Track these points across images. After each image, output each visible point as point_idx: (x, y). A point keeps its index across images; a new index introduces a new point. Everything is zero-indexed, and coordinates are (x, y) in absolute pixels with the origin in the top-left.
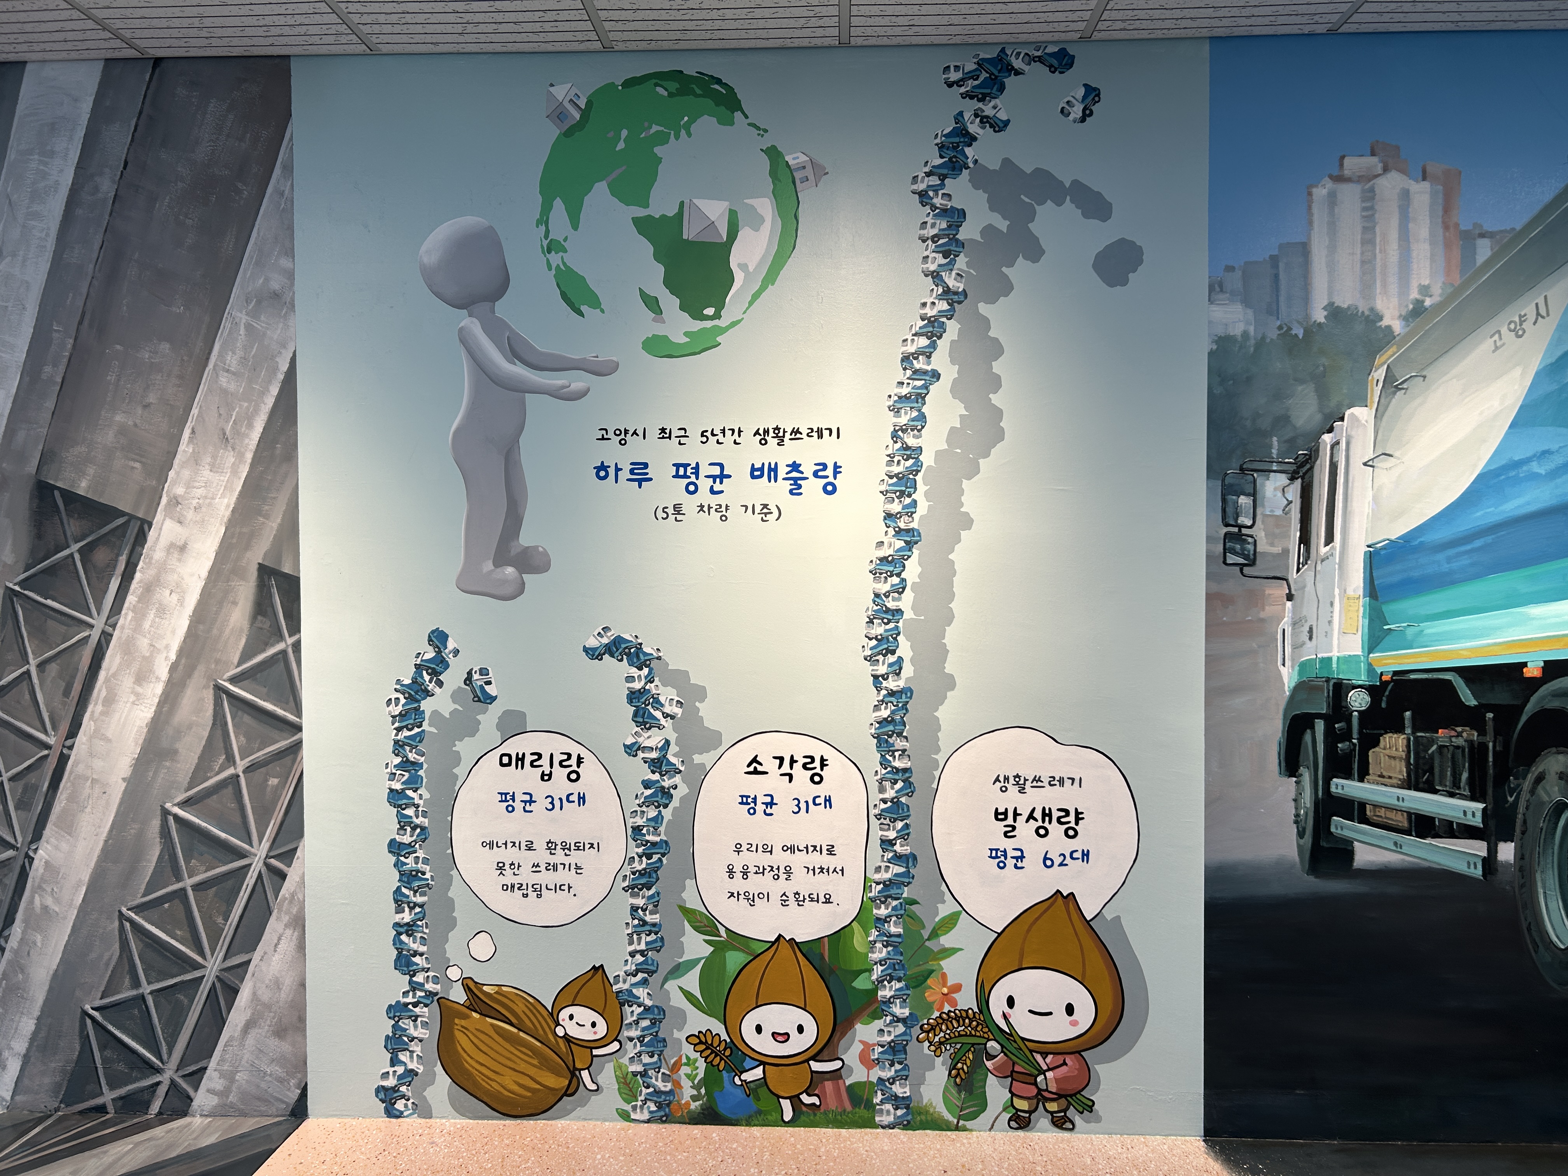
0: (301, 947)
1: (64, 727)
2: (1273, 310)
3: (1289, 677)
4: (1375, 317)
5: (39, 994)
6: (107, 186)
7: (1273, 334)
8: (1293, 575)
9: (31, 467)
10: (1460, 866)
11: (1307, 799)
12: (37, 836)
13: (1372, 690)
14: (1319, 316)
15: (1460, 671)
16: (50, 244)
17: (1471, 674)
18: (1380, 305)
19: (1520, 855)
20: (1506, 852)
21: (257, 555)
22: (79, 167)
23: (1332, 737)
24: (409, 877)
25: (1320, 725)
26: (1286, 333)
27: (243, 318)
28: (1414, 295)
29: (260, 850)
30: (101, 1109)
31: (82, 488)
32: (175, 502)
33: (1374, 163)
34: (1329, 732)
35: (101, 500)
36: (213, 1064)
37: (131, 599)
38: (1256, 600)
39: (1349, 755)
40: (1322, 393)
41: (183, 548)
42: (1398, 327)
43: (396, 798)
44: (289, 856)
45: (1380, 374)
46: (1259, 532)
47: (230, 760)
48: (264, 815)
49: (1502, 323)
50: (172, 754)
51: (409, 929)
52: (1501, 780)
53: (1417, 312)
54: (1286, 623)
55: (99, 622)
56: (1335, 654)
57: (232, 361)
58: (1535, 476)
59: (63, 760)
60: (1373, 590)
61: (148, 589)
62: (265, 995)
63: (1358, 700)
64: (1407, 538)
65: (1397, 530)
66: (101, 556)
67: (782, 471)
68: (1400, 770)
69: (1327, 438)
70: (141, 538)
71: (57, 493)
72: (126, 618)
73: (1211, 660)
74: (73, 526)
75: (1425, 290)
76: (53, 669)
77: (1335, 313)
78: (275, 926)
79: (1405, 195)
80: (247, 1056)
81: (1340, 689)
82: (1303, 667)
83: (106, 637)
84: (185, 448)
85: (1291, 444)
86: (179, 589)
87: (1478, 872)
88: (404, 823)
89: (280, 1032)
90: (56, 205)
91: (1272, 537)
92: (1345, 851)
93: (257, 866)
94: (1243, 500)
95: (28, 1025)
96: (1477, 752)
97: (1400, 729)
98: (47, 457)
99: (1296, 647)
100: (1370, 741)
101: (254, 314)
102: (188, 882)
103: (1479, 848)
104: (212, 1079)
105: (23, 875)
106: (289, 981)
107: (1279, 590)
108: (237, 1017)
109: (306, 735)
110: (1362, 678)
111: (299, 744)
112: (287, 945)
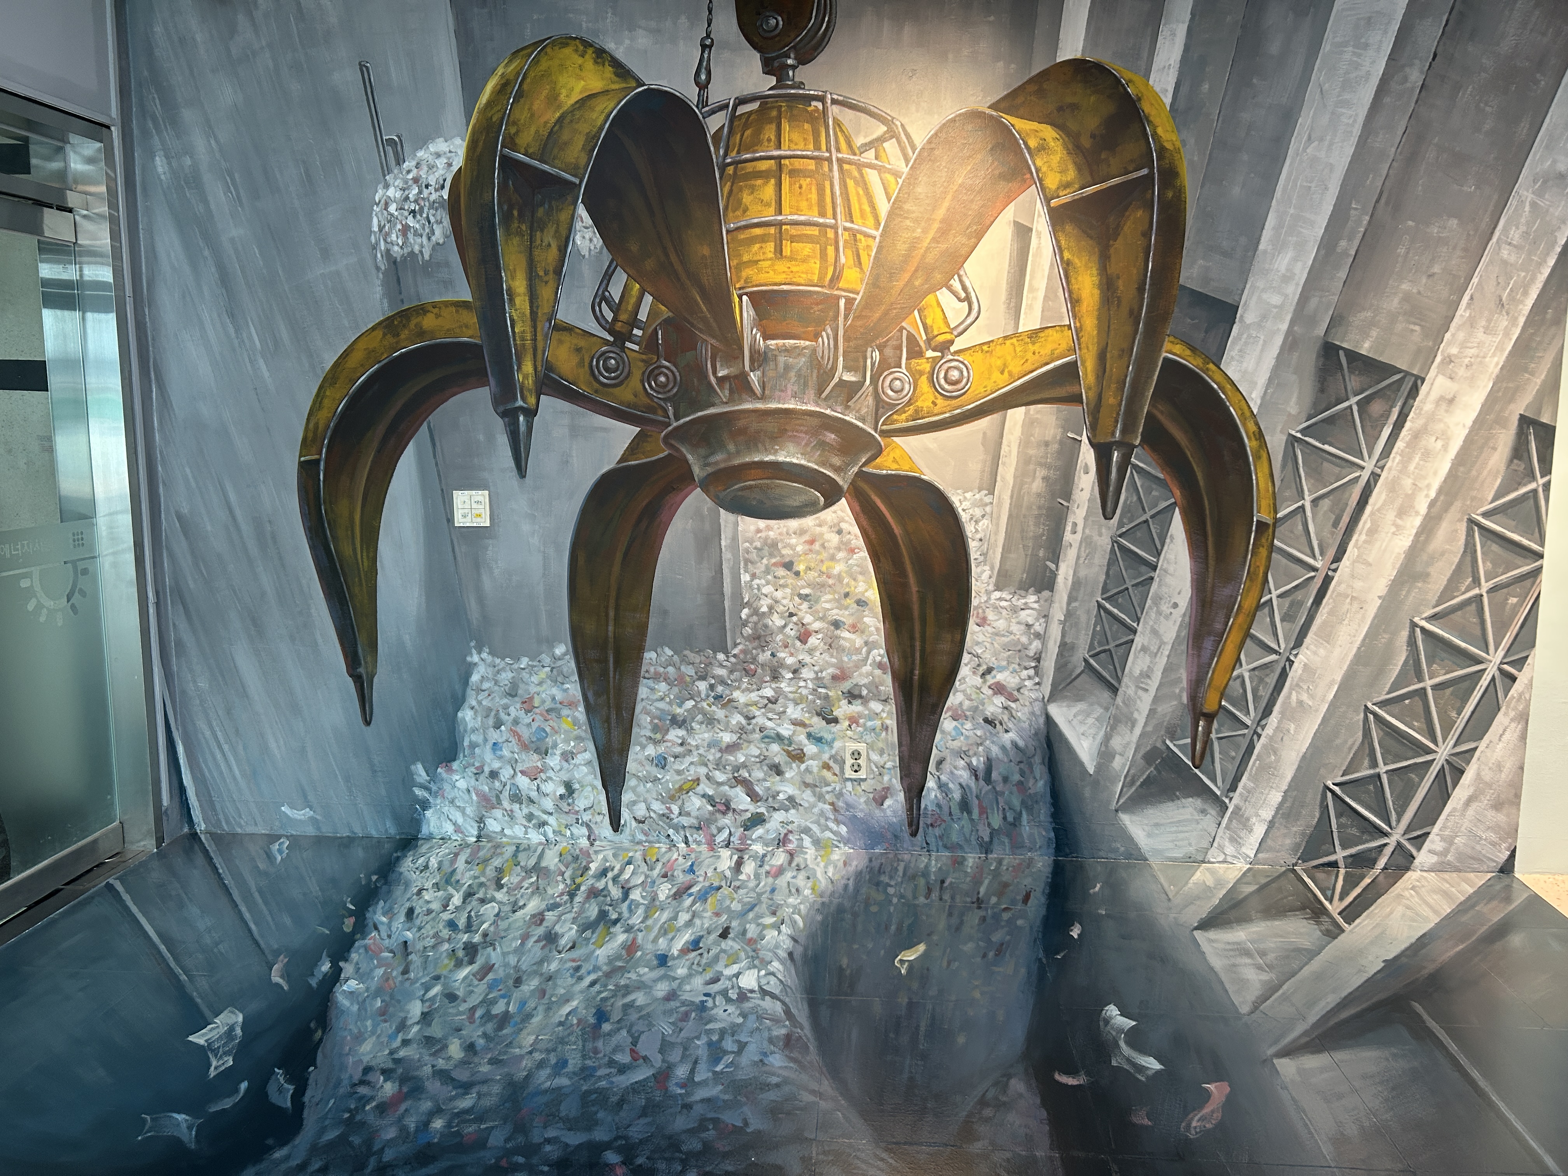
0: (1524, 737)
1: (1331, 553)
5: (1288, 772)
6: (1415, 76)
9: (1321, 330)
12: (1297, 646)
16: (1357, 130)
21: (1519, 407)
22: (1388, 56)
27: (1529, 196)
29: (1494, 659)
30: (1333, 865)
31: (1365, 348)
32: (1449, 360)
35: (1381, 359)
36: (1434, 832)
37: (1400, 445)
41: (1451, 401)
47: (1476, 582)
50: (1425, 574)
55: (1369, 465)
57: (1515, 235)
59: (1328, 580)
61: (1416, 436)
62: (1486, 778)
66: (1376, 407)
70: (1414, 392)
71: (1341, 353)
72: (1393, 461)
74: (1353, 382)
76: (1326, 503)
80: (1467, 821)
83: (1375, 477)
84: (1462, 312)
86: (1445, 437)
89: (1498, 806)
90: (1364, 93)
93: (1491, 672)
98: (1336, 321)
101: (1539, 193)
102: (1429, 683)
105: (1284, 675)
106: (1509, 766)
111: (1539, 570)
112: (1512, 734)
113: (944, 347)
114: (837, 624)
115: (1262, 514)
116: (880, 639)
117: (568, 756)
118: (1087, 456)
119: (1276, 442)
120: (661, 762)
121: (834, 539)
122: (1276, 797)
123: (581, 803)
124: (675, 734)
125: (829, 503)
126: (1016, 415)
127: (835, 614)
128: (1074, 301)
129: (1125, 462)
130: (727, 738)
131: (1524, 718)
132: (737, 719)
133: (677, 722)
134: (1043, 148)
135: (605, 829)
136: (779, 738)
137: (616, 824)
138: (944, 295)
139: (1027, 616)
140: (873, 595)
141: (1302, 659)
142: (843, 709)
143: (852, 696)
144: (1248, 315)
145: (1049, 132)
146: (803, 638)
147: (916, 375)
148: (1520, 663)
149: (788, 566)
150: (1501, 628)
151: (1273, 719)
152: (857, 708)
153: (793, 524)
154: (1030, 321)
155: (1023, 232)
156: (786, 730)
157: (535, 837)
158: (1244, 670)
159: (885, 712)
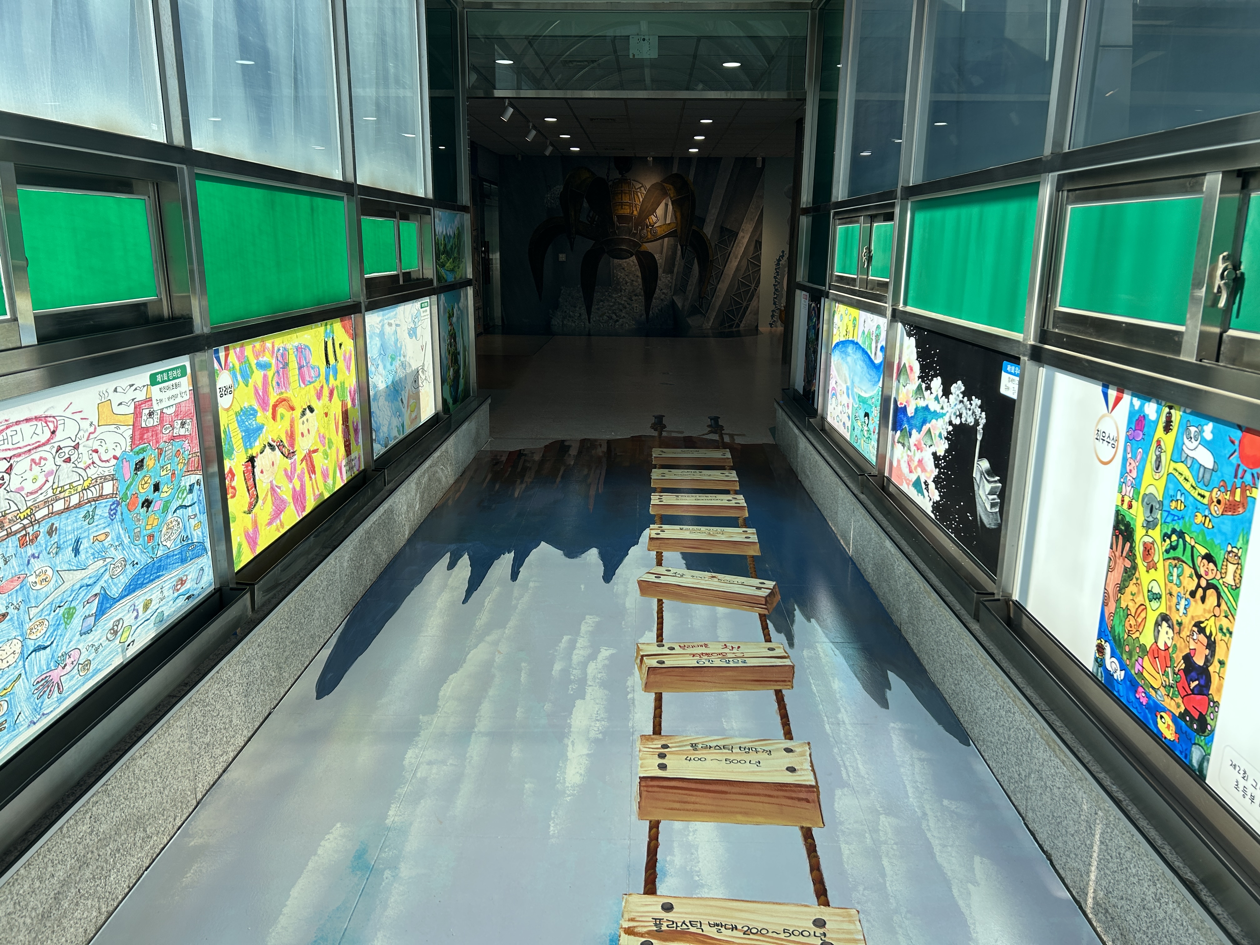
1: (724, 265)
5: (717, 309)
9: (721, 223)
12: (718, 284)
21: (755, 238)
29: (753, 286)
30: (726, 326)
31: (729, 227)
32: (743, 230)
41: (744, 237)
47: (749, 271)
50: (740, 270)
55: (730, 249)
59: (723, 271)
66: (730, 238)
70: (737, 236)
71: (724, 228)
72: (734, 248)
76: (722, 256)
78: (755, 298)
80: (749, 318)
83: (731, 252)
98: (724, 222)
111: (760, 269)
113: (652, 226)
114: (633, 281)
115: (711, 259)
116: (641, 283)
117: (580, 309)
118: (679, 247)
119: (713, 245)
121: (632, 263)
122: (715, 314)
123: (583, 317)
125: (632, 256)
126: (666, 239)
127: (633, 278)
128: (676, 218)
129: (686, 248)
130: (612, 304)
131: (759, 297)
132: (613, 300)
133: (601, 301)
134: (670, 189)
136: (621, 304)
137: (589, 322)
138: (652, 216)
139: (668, 279)
140: (640, 275)
141: (719, 286)
142: (634, 298)
143: (636, 295)
144: (708, 220)
145: (671, 186)
146: (626, 283)
147: (647, 232)
148: (758, 287)
149: (624, 268)
150: (754, 280)
151: (714, 298)
152: (637, 298)
153: (625, 260)
154: (668, 222)
155: (667, 205)
156: (623, 302)
158: (708, 289)
159: (642, 298)
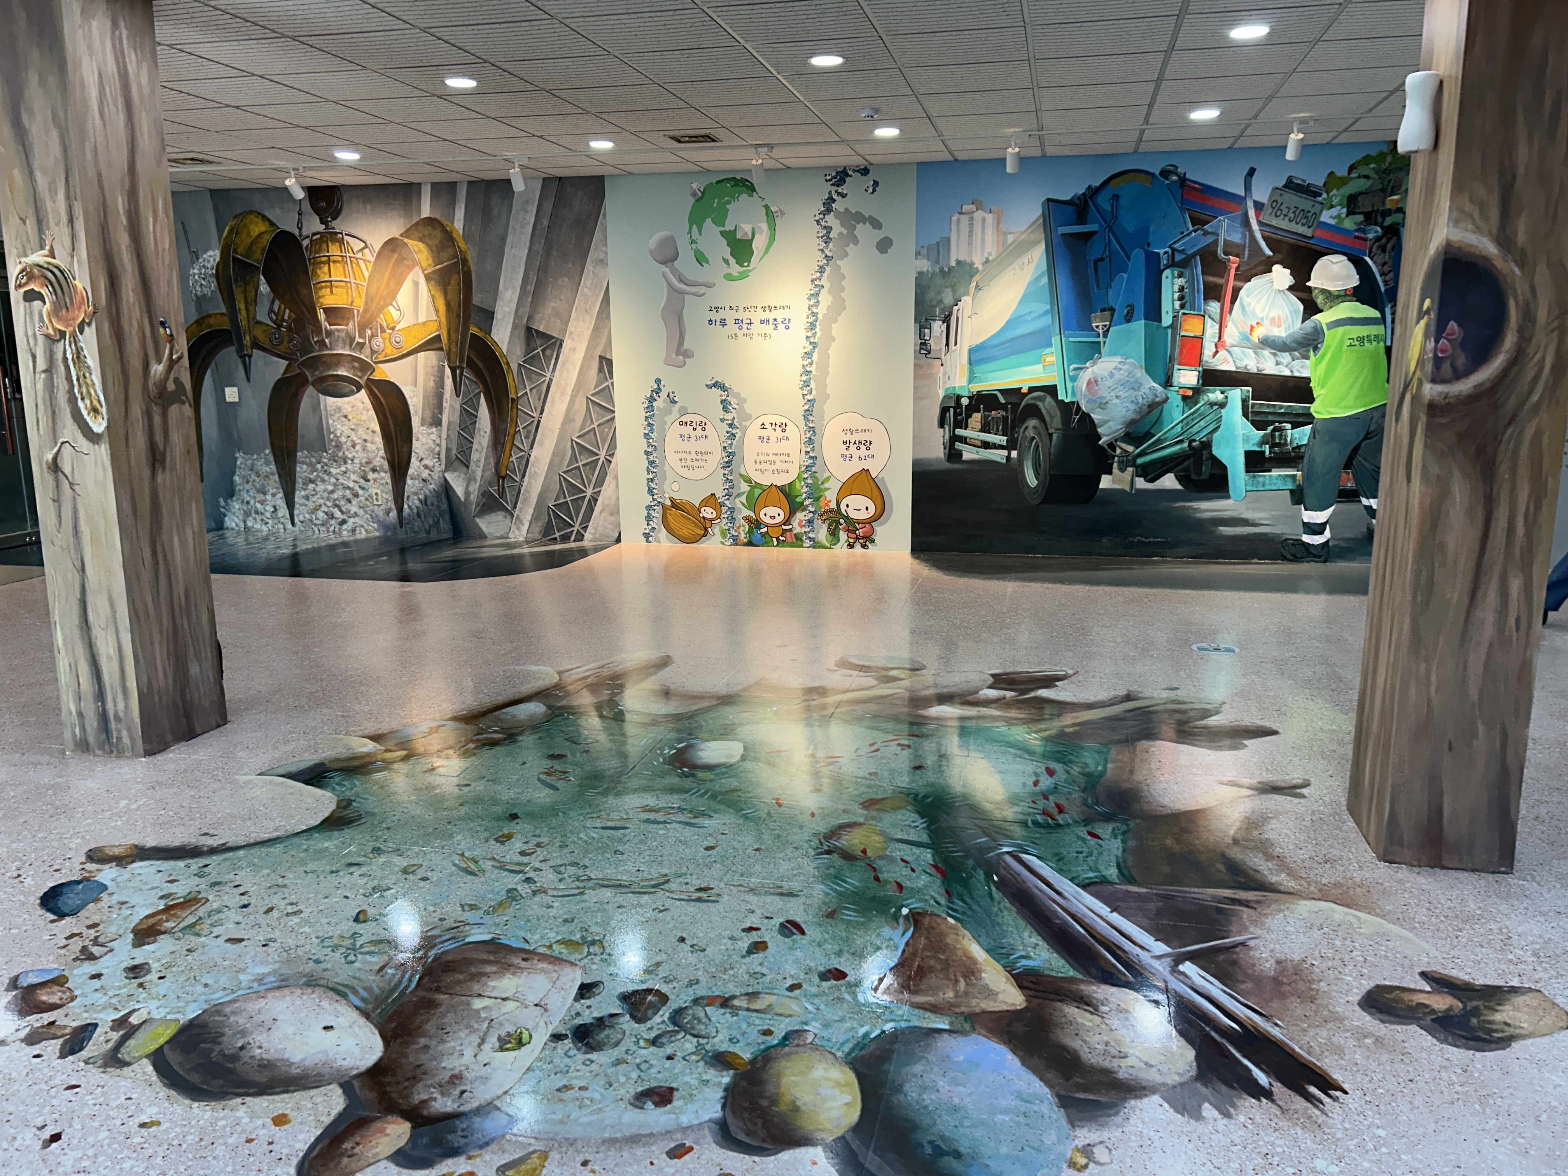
0: (617, 486)
1: (539, 411)
2: (937, 262)
3: (941, 394)
4: (971, 265)
5: (534, 500)
6: (546, 223)
7: (937, 270)
8: (943, 357)
9: (525, 322)
10: (998, 459)
11: (947, 436)
12: (532, 448)
13: (969, 397)
14: (953, 264)
15: (1000, 391)
16: (528, 244)
17: (1002, 391)
18: (975, 259)
19: (1019, 455)
20: (1014, 454)
21: (598, 352)
22: (536, 216)
23: (956, 414)
24: (651, 463)
25: (952, 410)
26: (941, 270)
27: (591, 268)
28: (986, 255)
29: (603, 454)
30: (555, 539)
31: (541, 329)
32: (571, 333)
33: (973, 207)
34: (955, 412)
35: (547, 333)
36: (590, 524)
37: (558, 367)
38: (930, 366)
39: (962, 421)
40: (954, 291)
41: (574, 350)
42: (980, 267)
43: (646, 435)
44: (612, 455)
45: (974, 284)
46: (931, 342)
47: (592, 422)
48: (604, 441)
49: (1016, 265)
50: (573, 420)
51: (652, 480)
52: (1013, 429)
53: (987, 261)
54: (940, 374)
55: (548, 375)
56: (957, 385)
57: (588, 284)
58: (1026, 321)
59: (539, 422)
60: (970, 363)
61: (564, 363)
62: (606, 502)
63: (965, 401)
64: (982, 343)
65: (979, 341)
66: (548, 352)
67: (771, 321)
68: (979, 426)
69: (955, 308)
70: (561, 346)
71: (533, 331)
72: (557, 373)
73: (915, 388)
74: (539, 342)
75: (990, 254)
76: (534, 391)
77: (959, 262)
78: (608, 479)
79: (984, 219)
80: (601, 522)
81: (959, 397)
82: (946, 389)
83: (551, 380)
84: (573, 314)
85: (943, 310)
86: (574, 364)
87: (1004, 461)
88: (649, 445)
89: (612, 514)
90: (529, 229)
91: (936, 344)
92: (960, 454)
93: (602, 459)
94: (927, 331)
95: (531, 511)
96: (1005, 419)
97: (979, 411)
98: (530, 318)
99: (944, 382)
100: (969, 416)
101: (595, 267)
102: (580, 464)
103: (1005, 453)
104: (590, 529)
105: (528, 461)
106: (614, 498)
107: (939, 362)
108: (597, 509)
109: (616, 414)
110: (967, 394)
111: (614, 418)
112: (613, 485)
113: (393, 329)
114: (365, 441)
115: (512, 395)
116: (381, 446)
117: (274, 495)
118: (448, 372)
119: (514, 366)
120: (307, 498)
121: (361, 406)
123: (280, 515)
124: (311, 486)
125: (358, 391)
126: (421, 355)
127: (365, 437)
128: (437, 311)
129: (461, 374)
130: (330, 488)
131: (616, 477)
132: (333, 480)
133: (312, 481)
134: (420, 251)
135: (289, 526)
136: (349, 488)
137: (293, 524)
138: (390, 308)
139: (434, 437)
140: (377, 428)
141: (534, 452)
142: (371, 476)
143: (374, 470)
144: (499, 314)
145: (421, 245)
146: (354, 446)
147: (384, 339)
149: (346, 417)
151: (526, 479)
152: (376, 475)
153: (346, 399)
154: (422, 319)
155: (416, 284)
156: (351, 485)
157: (264, 528)
158: (513, 459)
159: (386, 477)
